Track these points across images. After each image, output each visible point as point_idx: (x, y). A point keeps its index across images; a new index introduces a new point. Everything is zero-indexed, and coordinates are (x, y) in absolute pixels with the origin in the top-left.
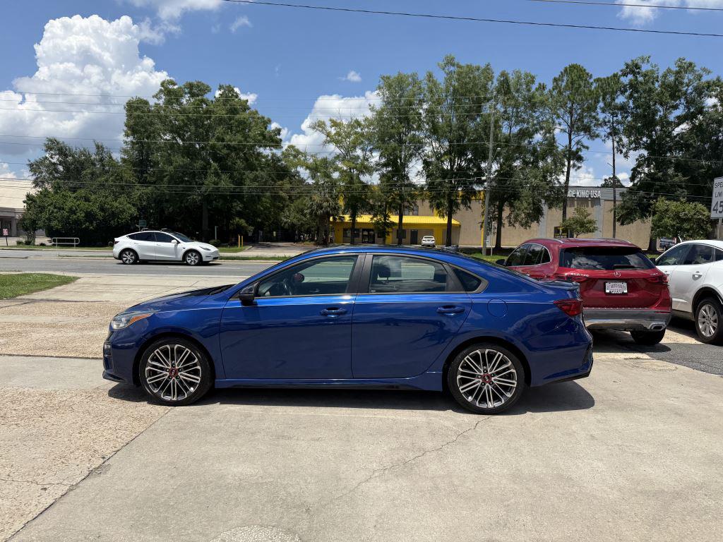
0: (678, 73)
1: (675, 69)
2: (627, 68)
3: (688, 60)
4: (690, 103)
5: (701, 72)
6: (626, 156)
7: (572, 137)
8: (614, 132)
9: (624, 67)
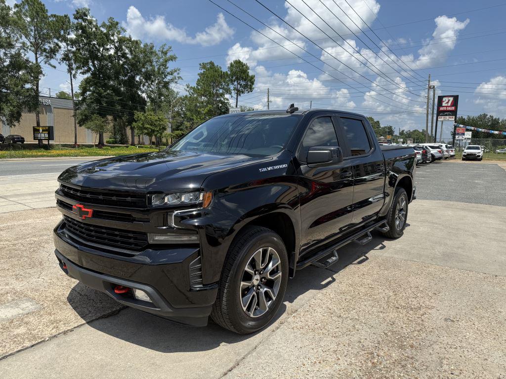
0: (110, 27)
1: (108, 24)
2: (77, 13)
3: (116, 20)
4: (117, 49)
5: (120, 29)
6: (74, 77)
7: (38, 56)
8: (66, 58)
9: (75, 13)
